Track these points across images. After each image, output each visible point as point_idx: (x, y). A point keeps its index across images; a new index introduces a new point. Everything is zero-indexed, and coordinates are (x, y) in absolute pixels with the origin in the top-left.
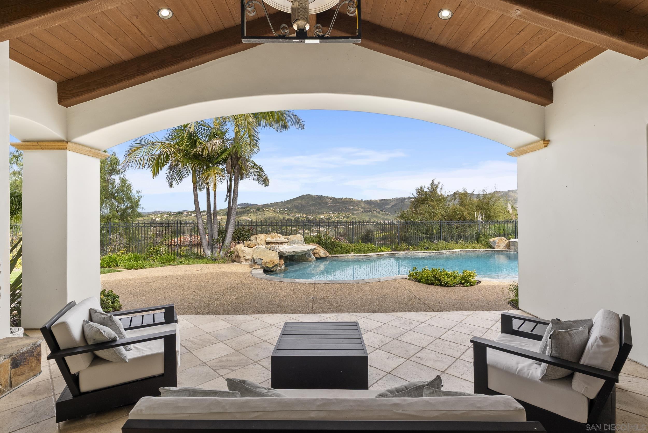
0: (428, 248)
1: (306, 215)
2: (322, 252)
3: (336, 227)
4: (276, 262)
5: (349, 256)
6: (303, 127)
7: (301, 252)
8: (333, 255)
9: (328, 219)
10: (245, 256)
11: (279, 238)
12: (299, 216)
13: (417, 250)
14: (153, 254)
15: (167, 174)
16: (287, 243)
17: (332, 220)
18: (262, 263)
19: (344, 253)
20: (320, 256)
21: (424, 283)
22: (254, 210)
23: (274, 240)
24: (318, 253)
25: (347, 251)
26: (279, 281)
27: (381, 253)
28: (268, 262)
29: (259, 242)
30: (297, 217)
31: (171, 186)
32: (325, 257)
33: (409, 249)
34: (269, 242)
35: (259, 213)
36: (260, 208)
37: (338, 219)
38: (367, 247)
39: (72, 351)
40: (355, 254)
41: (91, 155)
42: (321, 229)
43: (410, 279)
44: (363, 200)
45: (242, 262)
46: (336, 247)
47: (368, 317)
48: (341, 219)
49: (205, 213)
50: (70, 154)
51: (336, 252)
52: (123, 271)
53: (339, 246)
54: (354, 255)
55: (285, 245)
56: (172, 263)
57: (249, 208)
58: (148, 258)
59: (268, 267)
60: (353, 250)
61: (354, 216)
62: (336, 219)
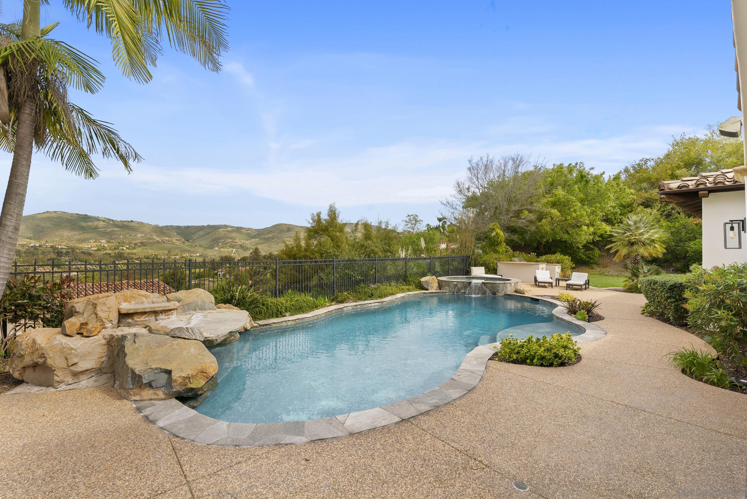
0: (373, 295)
1: (52, 244)
4: (212, 370)
9: (99, 250)
10: (69, 363)
11: (144, 299)
12: (38, 245)
16: (177, 309)
17: (105, 252)
18: (174, 380)
23: (143, 306)
25: (278, 311)
28: (193, 376)
32: (250, 328)
33: (350, 298)
34: (131, 311)
40: (291, 315)
45: (60, 382)
61: (144, 247)
62: (112, 250)
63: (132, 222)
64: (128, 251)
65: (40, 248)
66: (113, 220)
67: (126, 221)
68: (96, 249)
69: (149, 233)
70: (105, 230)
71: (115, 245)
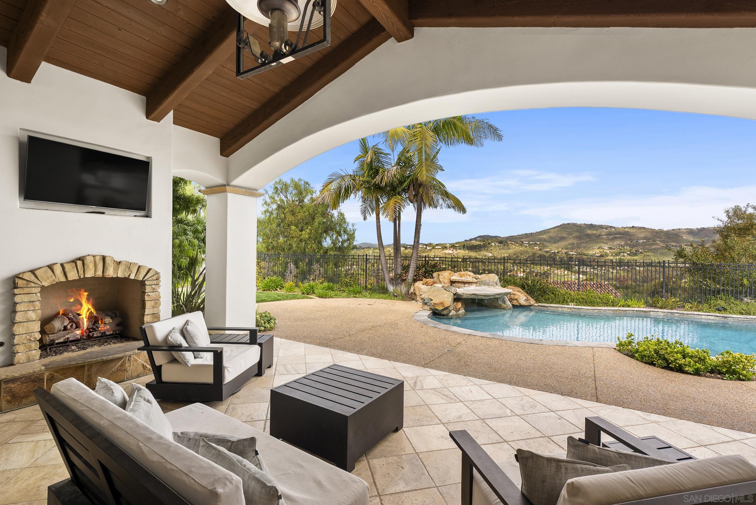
0: (725, 310)
1: (566, 251)
2: (522, 298)
3: (613, 269)
4: (446, 304)
5: (564, 307)
6: (500, 137)
7: (485, 296)
8: (540, 304)
9: (602, 256)
10: (421, 295)
11: (468, 277)
12: (556, 251)
13: (699, 311)
14: (344, 285)
15: (361, 207)
16: (476, 283)
17: (607, 258)
18: (431, 304)
19: (559, 303)
20: (520, 304)
21: (639, 361)
22: (496, 243)
23: (464, 279)
24: (516, 299)
25: (564, 300)
26: (433, 326)
27: (621, 308)
28: (437, 304)
29: (441, 280)
30: (553, 253)
31: (365, 219)
32: (527, 305)
33: (684, 307)
34: (454, 281)
35: (502, 247)
36: (503, 242)
37: (618, 257)
38: (600, 298)
39: (158, 348)
40: (577, 305)
41: (248, 194)
42: (588, 270)
43: (619, 351)
44: (665, 230)
45: (418, 301)
46: (548, 294)
47: (483, 386)
48: (623, 258)
49: (440, 246)
50: (230, 196)
51: (547, 301)
52: (314, 298)
53: (553, 293)
54: (572, 307)
55: (472, 286)
56: (357, 295)
57: (490, 241)
58: (340, 288)
59: (437, 310)
60: (573, 300)
61: (646, 254)
62: (614, 256)
63: (633, 228)
64: (629, 257)
65: (558, 254)
66: (614, 228)
67: (627, 227)
68: (599, 255)
69: (652, 238)
70: (607, 237)
71: (616, 251)
